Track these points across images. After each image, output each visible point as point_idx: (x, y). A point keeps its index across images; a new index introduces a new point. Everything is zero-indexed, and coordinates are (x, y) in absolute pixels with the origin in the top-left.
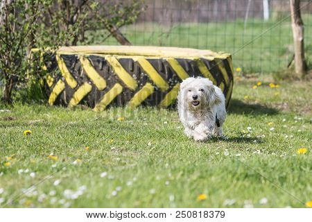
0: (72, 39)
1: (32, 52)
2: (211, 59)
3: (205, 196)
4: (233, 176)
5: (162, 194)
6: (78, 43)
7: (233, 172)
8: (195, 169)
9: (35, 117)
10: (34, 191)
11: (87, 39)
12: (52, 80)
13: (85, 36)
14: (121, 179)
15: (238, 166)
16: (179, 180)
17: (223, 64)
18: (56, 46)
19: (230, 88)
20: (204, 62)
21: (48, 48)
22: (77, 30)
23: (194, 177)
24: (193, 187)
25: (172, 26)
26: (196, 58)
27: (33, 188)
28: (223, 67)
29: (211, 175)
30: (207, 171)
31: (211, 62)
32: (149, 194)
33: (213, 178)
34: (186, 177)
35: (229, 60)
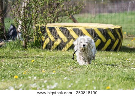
0: (53, 20)
1: (36, 26)
2: (113, 28)
3: (109, 87)
4: (122, 79)
5: (91, 86)
6: (56, 22)
7: (122, 77)
8: (105, 76)
9: (37, 54)
10: (35, 85)
11: (59, 20)
12: (44, 37)
13: (59, 19)
14: (73, 80)
15: (124, 75)
16: (98, 80)
17: (118, 30)
18: (46, 23)
19: (121, 41)
20: (110, 29)
21: (42, 24)
22: (55, 16)
23: (105, 79)
24: (104, 83)
25: (96, 14)
26: (107, 28)
27: (35, 84)
28: (118, 32)
29: (112, 78)
30: (110, 77)
31: (113, 30)
32: (85, 86)
33: (113, 80)
34: (101, 79)
35: (121, 29)
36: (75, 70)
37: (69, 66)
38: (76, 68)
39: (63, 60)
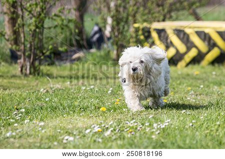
0: (162, 17)
1: (134, 27)
6: (166, 19)
13: (172, 15)
21: (145, 24)
22: (166, 11)
36: (199, 98)
37: (188, 91)
38: (200, 95)
39: (178, 82)
